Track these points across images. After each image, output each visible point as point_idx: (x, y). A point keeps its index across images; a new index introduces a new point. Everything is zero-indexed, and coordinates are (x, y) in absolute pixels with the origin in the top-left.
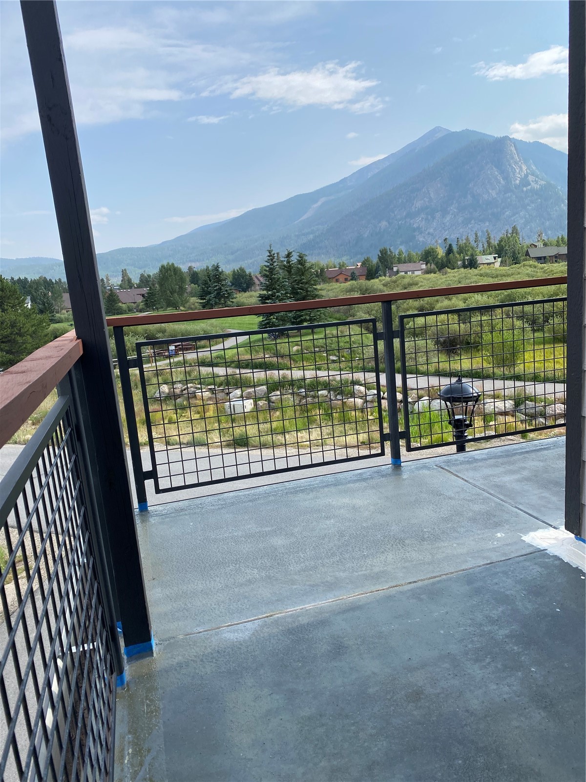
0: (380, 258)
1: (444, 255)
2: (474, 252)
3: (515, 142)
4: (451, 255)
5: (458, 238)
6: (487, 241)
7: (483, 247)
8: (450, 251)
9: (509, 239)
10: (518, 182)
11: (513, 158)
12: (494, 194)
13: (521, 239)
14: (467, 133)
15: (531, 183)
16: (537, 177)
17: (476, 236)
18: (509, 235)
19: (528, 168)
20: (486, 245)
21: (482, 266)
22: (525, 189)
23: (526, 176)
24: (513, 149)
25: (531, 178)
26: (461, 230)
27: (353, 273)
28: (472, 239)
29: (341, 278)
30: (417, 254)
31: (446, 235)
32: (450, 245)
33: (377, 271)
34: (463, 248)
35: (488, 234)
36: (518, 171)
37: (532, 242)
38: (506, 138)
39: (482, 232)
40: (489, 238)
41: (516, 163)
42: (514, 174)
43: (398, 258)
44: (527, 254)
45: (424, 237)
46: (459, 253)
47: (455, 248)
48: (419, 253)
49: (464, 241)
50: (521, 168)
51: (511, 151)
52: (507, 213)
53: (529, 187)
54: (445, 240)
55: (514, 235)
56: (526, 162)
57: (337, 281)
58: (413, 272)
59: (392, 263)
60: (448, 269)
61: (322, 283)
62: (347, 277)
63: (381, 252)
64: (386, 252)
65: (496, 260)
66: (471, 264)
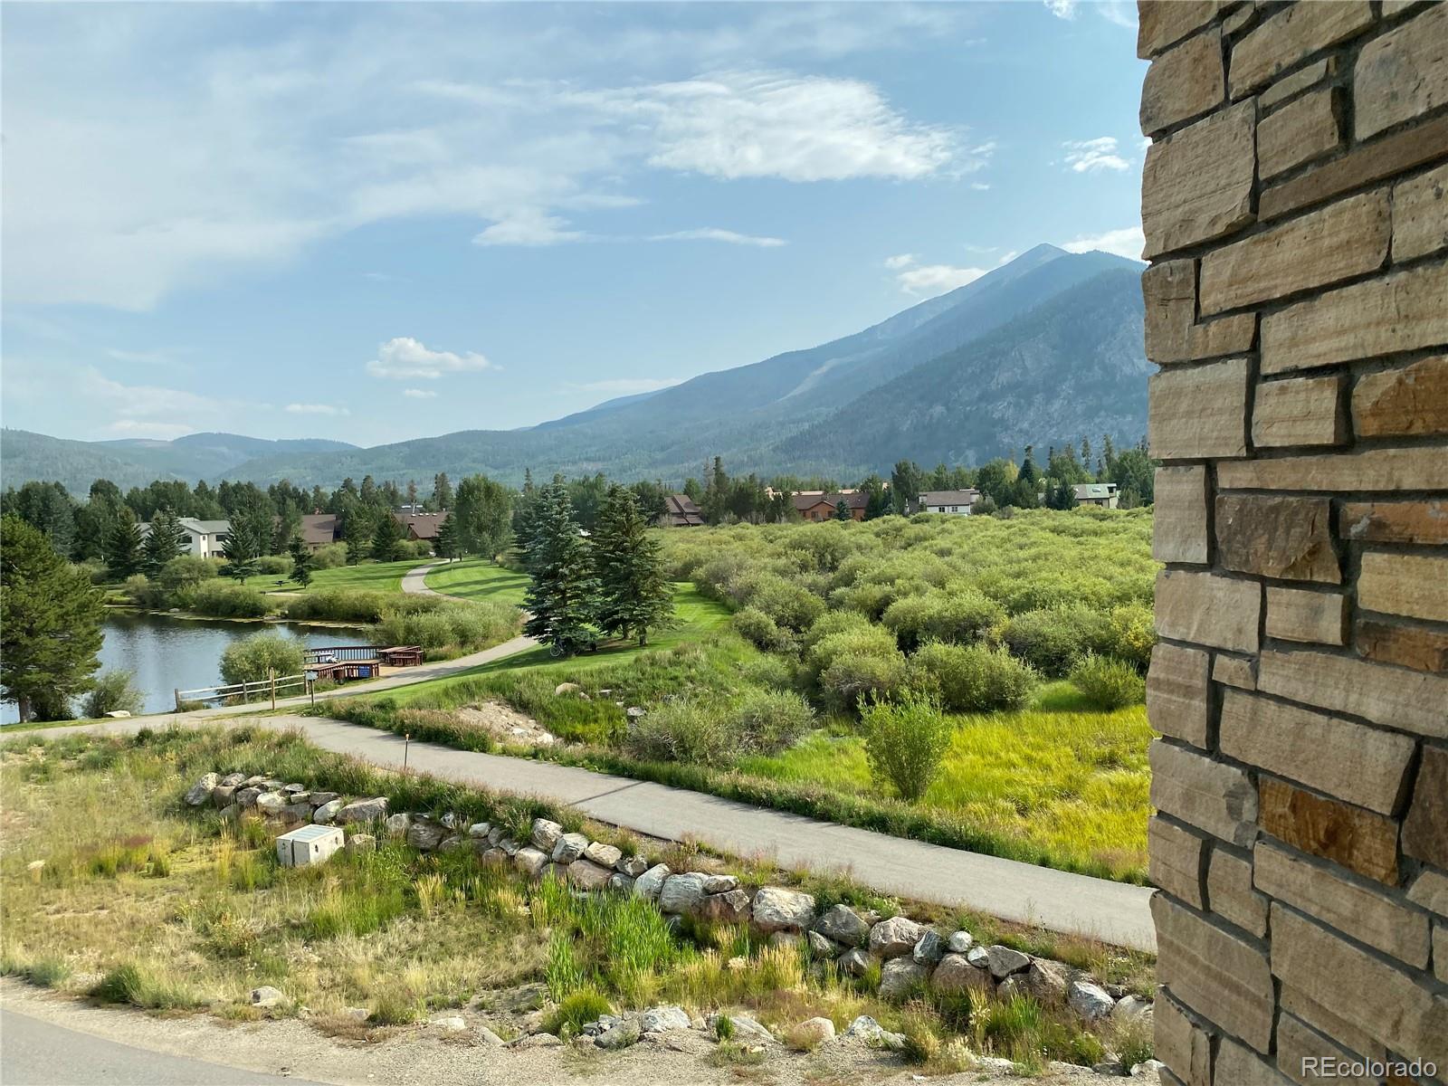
0: (895, 480)
1: (1017, 477)
2: (1069, 477)
4: (1028, 480)
6: (1106, 455)
7: (1100, 465)
8: (1026, 472)
20: (1104, 463)
21: (1082, 505)
27: (844, 502)
28: (1077, 449)
29: (821, 512)
30: (969, 474)
32: (1028, 461)
33: (886, 503)
34: (1058, 465)
35: (1108, 444)
40: (1110, 450)
47: (1037, 467)
49: (1063, 454)
57: (814, 516)
58: (955, 507)
59: (917, 490)
60: (1015, 508)
61: (784, 519)
62: (832, 510)
63: (898, 468)
64: (907, 468)
65: (1112, 495)
66: (1063, 501)
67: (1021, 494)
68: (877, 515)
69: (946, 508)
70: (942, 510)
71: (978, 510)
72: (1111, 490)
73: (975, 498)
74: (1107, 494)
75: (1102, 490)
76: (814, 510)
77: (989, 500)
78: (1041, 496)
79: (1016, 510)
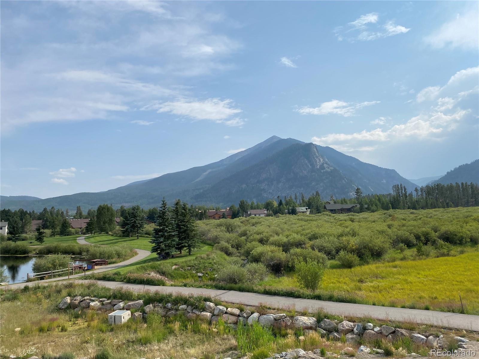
0: (240, 206)
1: (278, 205)
2: (294, 205)
3: (316, 146)
4: (281, 206)
5: (285, 197)
6: (302, 199)
7: (300, 202)
8: (280, 203)
9: (314, 198)
10: (318, 167)
11: (315, 154)
12: (305, 172)
13: (321, 198)
14: (290, 140)
15: (326, 168)
16: (329, 165)
17: (296, 196)
18: (314, 196)
19: (324, 160)
20: (301, 201)
21: (299, 213)
22: (322, 171)
23: (323, 164)
24: (315, 150)
25: (325, 165)
26: (288, 192)
27: (224, 213)
28: (293, 197)
29: (217, 216)
30: (262, 204)
31: (279, 194)
32: (281, 200)
33: (238, 214)
34: (288, 202)
35: (302, 195)
36: (318, 161)
37: (328, 201)
38: (311, 144)
39: (300, 193)
40: (303, 197)
41: (317, 157)
42: (316, 163)
43: (251, 206)
44: (325, 208)
45: (267, 195)
46: (286, 205)
47: (284, 202)
48: (264, 203)
49: (289, 198)
50: (320, 160)
51: (314, 150)
52: (313, 184)
53: (325, 170)
54: (278, 197)
55: (317, 196)
56: (322, 157)
57: (214, 218)
58: (259, 215)
59: (247, 209)
60: (280, 214)
61: (204, 219)
62: (220, 216)
63: (241, 202)
64: (244, 203)
65: (307, 210)
66: (293, 212)
67: (280, 210)
68: (235, 217)
69: (257, 215)
70: (255, 215)
71: (268, 215)
72: (306, 209)
73: (266, 212)
74: (306, 210)
75: (304, 209)
76: (214, 216)
77: (271, 212)
78: (286, 211)
79: (280, 215)
